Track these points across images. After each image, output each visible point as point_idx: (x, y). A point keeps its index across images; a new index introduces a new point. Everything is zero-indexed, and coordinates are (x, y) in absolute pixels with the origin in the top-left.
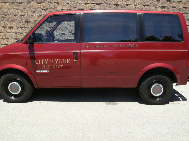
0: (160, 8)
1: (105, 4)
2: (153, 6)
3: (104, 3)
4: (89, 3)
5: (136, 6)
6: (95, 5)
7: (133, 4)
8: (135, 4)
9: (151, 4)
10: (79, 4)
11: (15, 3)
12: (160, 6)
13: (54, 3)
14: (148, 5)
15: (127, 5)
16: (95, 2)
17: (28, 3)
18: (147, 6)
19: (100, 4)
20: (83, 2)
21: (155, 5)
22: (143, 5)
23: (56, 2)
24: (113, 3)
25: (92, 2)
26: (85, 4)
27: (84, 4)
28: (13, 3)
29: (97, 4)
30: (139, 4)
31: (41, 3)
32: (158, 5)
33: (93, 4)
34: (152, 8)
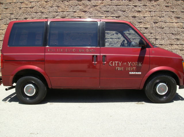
0: (175, 18)
1: (124, 17)
2: (168, 17)
3: (122, 15)
4: (109, 17)
5: (152, 18)
6: (115, 17)
7: (150, 16)
8: (152, 16)
9: (166, 15)
10: (99, 18)
11: (42, 18)
12: (174, 17)
13: (77, 17)
14: (164, 17)
15: (144, 17)
16: (114, 16)
17: (53, 18)
18: (162, 17)
19: (119, 17)
20: (103, 16)
21: (170, 16)
22: (159, 16)
23: (78, 16)
24: (131, 16)
25: (112, 15)
26: (106, 17)
27: (104, 17)
28: (40, 18)
29: (116, 17)
30: (155, 16)
31: (65, 17)
32: (173, 16)
33: (113, 17)
34: (167, 19)
